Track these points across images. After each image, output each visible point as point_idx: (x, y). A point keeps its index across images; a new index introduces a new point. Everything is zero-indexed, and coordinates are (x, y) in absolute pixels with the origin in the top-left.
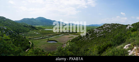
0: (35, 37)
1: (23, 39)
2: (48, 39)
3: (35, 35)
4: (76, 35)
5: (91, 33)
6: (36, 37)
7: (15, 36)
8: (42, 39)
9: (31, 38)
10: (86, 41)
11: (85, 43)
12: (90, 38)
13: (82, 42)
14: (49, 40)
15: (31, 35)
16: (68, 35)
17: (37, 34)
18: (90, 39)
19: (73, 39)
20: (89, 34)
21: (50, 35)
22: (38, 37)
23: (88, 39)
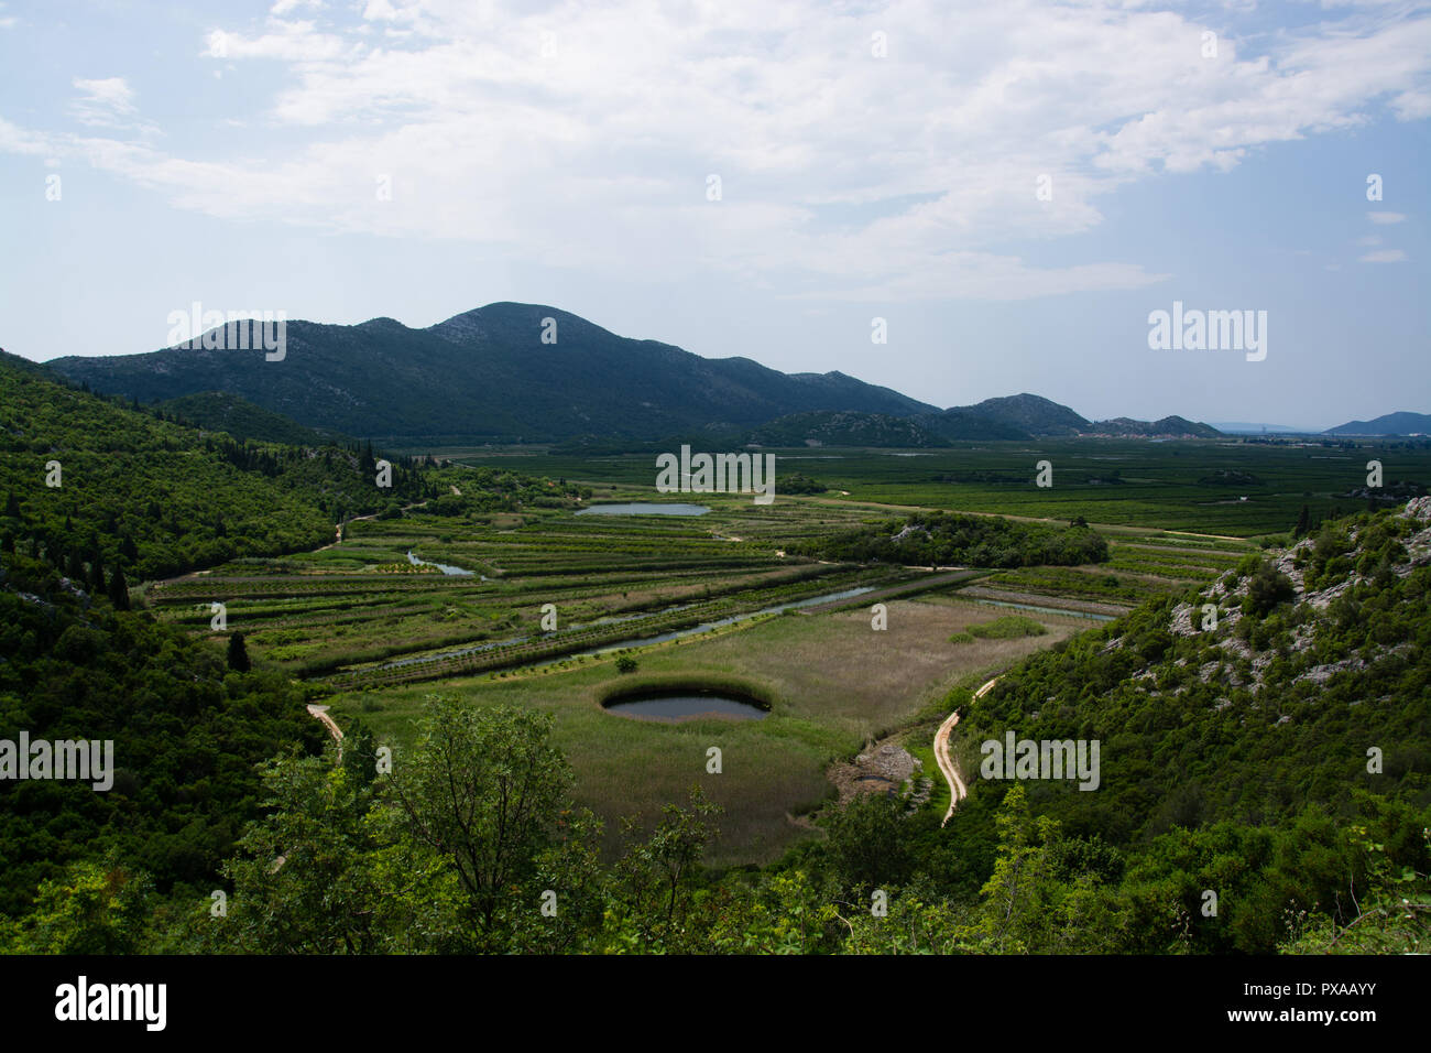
0: (412, 629)
1: (198, 683)
2: (627, 667)
3: (403, 597)
4: (1086, 591)
5: (1343, 570)
6: (439, 631)
7: (49, 631)
8: (519, 663)
9: (340, 648)
10: (1236, 712)
11: (1215, 739)
12: (1313, 661)
13: (1174, 721)
14: (645, 675)
15: (346, 601)
16: (946, 590)
17: (444, 579)
18: (1319, 674)
19: (1033, 664)
20: (1313, 584)
21: (663, 604)
22: (462, 628)
23: (1287, 670)
